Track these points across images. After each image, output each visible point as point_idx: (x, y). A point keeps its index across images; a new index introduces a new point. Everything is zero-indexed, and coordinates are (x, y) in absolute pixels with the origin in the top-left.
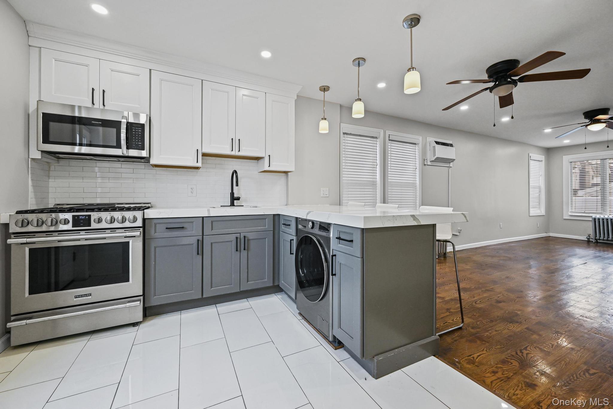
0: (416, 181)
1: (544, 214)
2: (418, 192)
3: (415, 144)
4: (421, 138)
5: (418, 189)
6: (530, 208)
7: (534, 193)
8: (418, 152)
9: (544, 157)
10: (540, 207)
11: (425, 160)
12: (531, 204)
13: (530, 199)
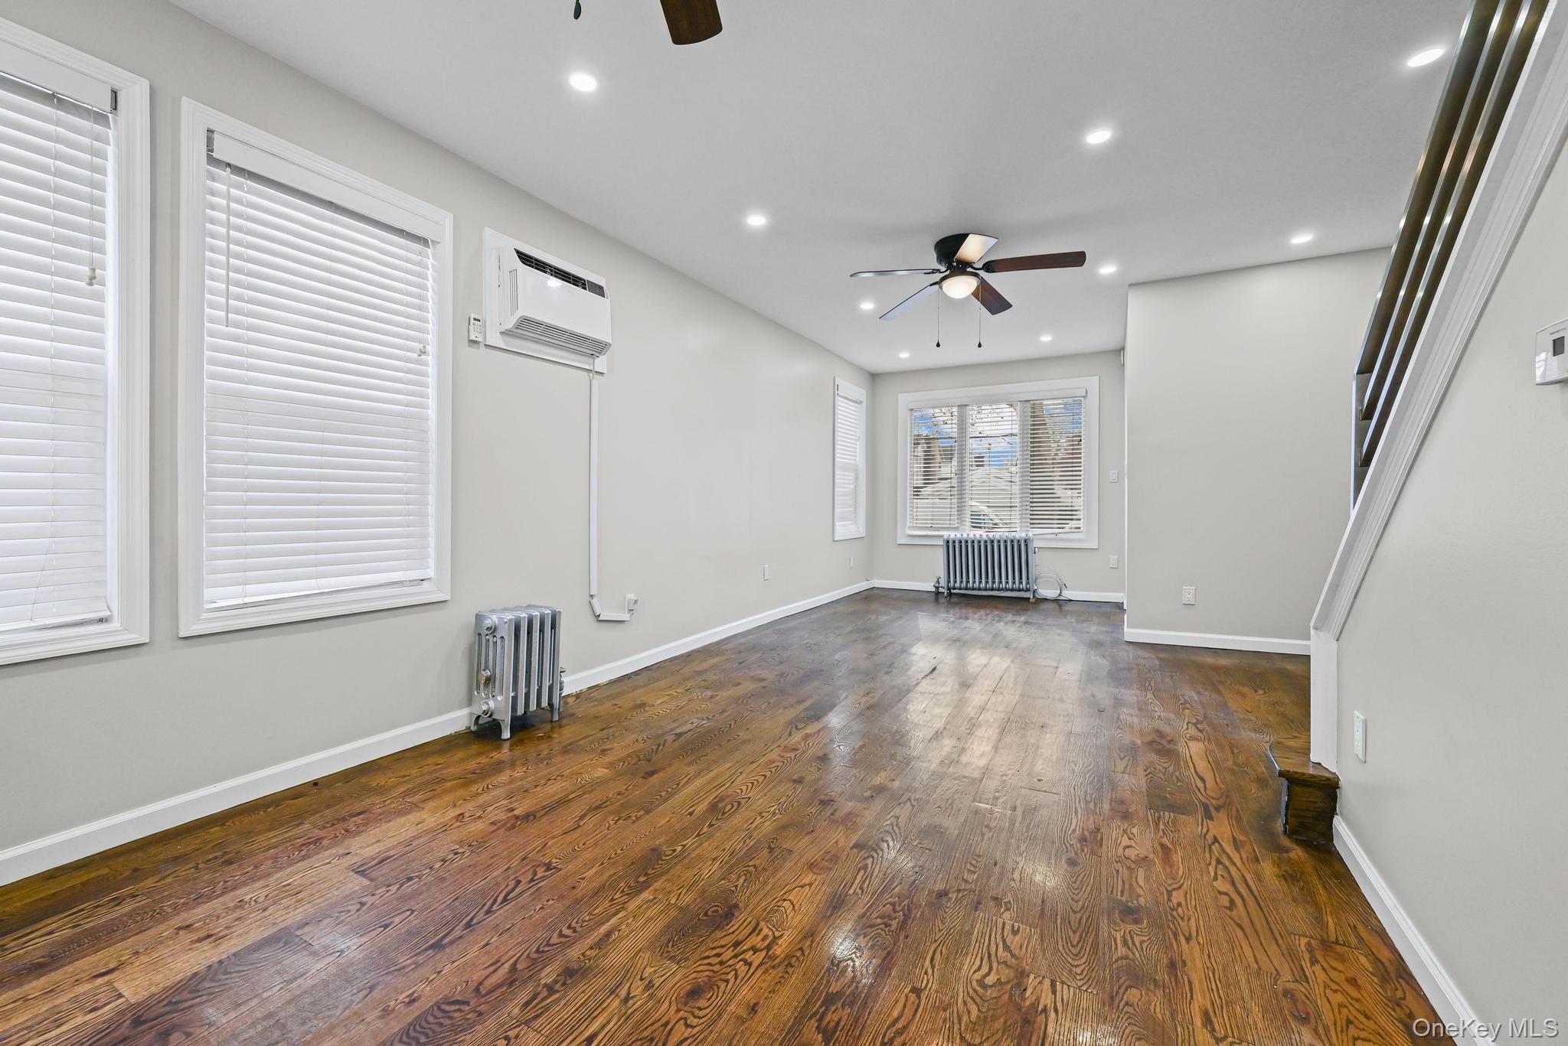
0: (425, 407)
1: (864, 535)
2: (432, 456)
3: (423, 241)
4: (448, 221)
5: (433, 445)
6: (836, 520)
7: (844, 482)
8: (434, 280)
9: (864, 392)
10: (856, 517)
11: (472, 321)
12: (837, 510)
13: (836, 498)
